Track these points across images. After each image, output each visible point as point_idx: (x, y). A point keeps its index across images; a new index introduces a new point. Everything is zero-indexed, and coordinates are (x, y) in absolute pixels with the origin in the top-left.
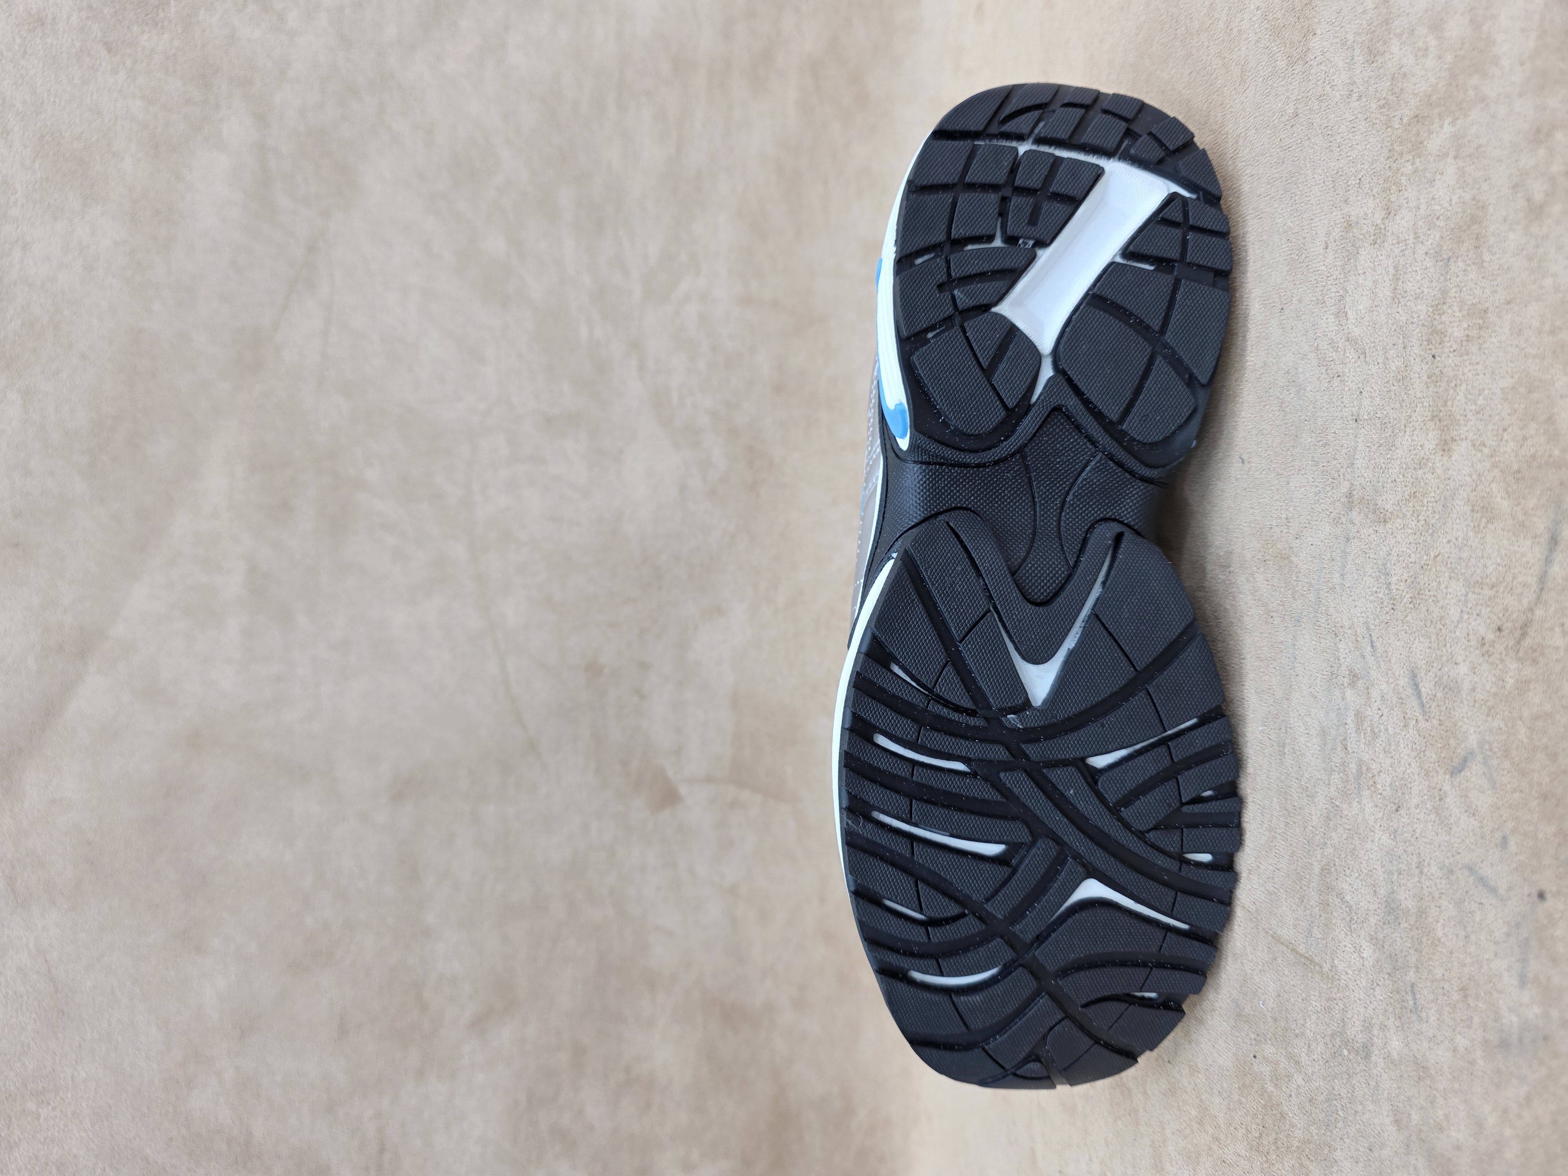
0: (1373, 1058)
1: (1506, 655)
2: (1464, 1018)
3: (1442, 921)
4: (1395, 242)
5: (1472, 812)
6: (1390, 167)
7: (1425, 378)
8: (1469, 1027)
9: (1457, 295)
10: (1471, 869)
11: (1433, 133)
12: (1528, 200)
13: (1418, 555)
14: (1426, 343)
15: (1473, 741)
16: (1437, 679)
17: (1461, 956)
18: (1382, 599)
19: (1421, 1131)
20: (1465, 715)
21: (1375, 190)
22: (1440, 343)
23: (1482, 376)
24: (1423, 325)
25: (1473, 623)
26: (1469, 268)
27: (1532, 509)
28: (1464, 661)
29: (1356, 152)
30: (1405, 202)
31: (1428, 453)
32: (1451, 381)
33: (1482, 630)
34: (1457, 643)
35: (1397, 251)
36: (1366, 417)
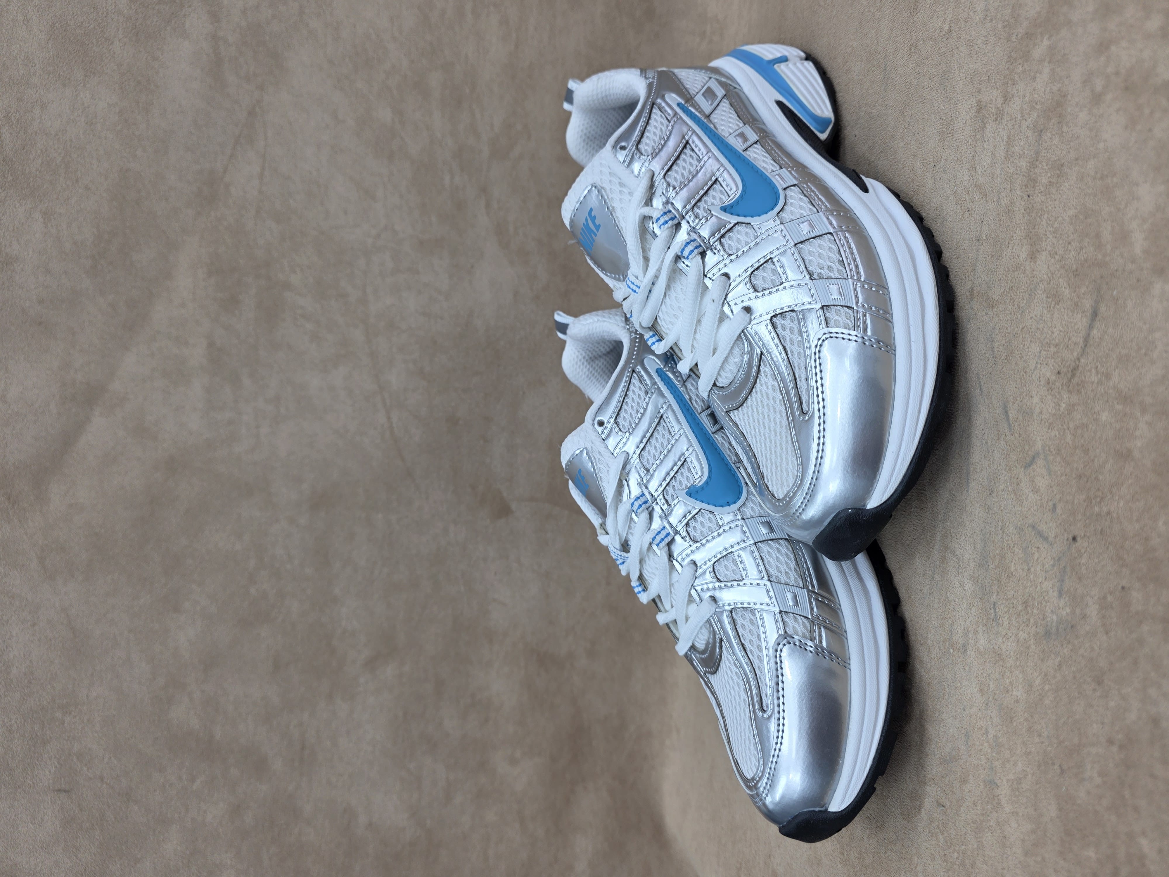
0: (968, 653)
1: (1062, 389)
2: (1024, 620)
3: (1014, 562)
4: (1008, 119)
5: (1036, 490)
6: (1008, 68)
7: (1023, 211)
8: (1028, 626)
9: (1045, 155)
10: (1033, 527)
11: (1036, 45)
12: (1092, 91)
13: (1012, 328)
14: (1024, 187)
15: (1039, 445)
16: (1019, 408)
17: (1025, 582)
18: (988, 358)
19: (995, 694)
20: (1035, 430)
21: (998, 84)
22: (1033, 187)
23: (1057, 208)
24: (1024, 175)
25: (1043, 370)
26: (1054, 137)
27: (1083, 294)
28: (1036, 395)
29: (987, 57)
30: (1016, 92)
31: (1022, 260)
32: (1039, 212)
33: (1048, 375)
34: (1033, 384)
35: (1010, 126)
36: (984, 238)
